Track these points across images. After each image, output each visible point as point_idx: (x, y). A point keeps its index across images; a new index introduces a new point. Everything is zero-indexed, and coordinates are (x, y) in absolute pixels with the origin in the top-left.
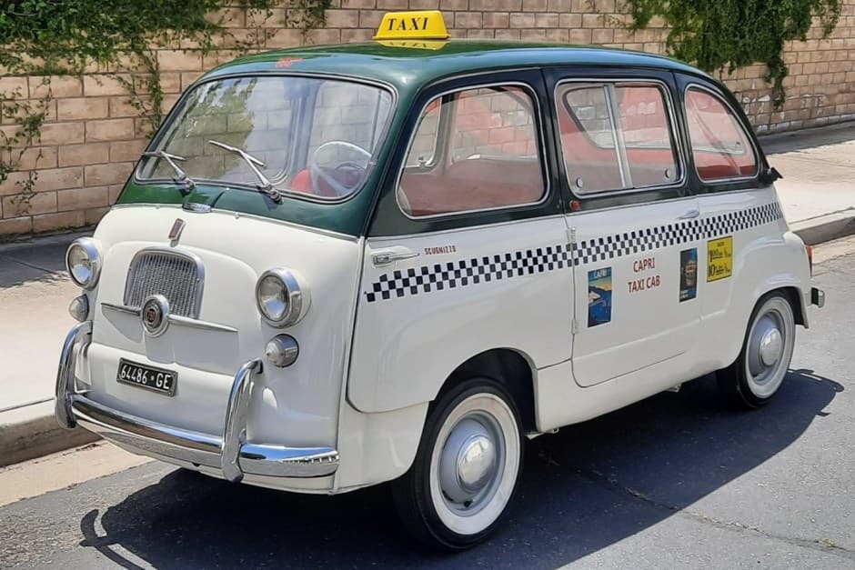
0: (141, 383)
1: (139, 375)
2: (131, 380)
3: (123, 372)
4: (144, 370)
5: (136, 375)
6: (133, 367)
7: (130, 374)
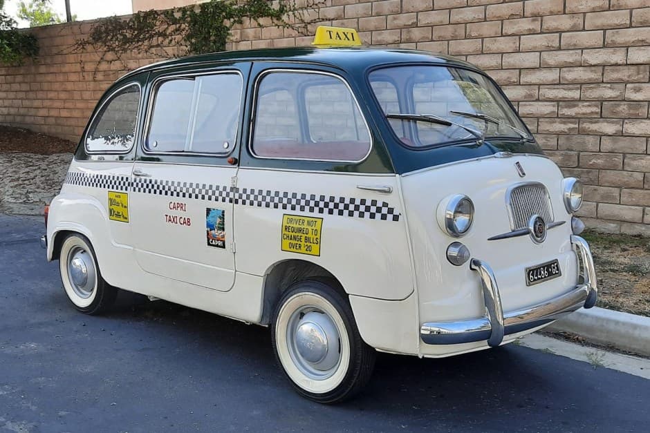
0: (545, 277)
1: (542, 272)
2: (539, 279)
3: (531, 276)
4: (544, 267)
5: (540, 274)
6: (537, 269)
7: (537, 276)
